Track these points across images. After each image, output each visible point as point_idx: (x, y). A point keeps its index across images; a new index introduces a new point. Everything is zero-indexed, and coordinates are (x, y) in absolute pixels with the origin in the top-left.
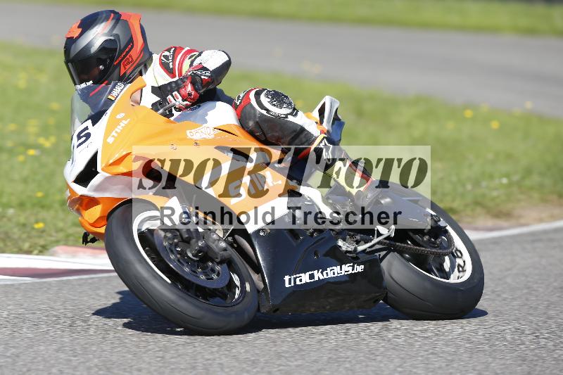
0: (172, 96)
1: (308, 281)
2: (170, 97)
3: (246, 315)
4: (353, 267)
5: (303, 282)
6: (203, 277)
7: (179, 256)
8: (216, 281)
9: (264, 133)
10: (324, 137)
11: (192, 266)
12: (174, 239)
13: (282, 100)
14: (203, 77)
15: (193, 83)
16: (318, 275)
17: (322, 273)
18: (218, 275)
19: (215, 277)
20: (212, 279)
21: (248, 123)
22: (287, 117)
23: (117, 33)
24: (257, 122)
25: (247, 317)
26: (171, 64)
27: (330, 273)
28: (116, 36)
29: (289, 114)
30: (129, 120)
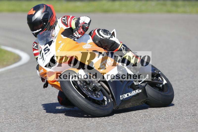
0: (75, 33)
1: (127, 97)
3: (110, 110)
4: (139, 90)
5: (126, 97)
7: (86, 89)
8: (99, 98)
9: (101, 45)
10: (122, 44)
11: (91, 93)
12: (84, 83)
13: (107, 32)
14: (86, 26)
15: (83, 29)
16: (130, 94)
17: (131, 93)
18: (100, 96)
20: (98, 97)
21: (96, 42)
22: (110, 38)
24: (99, 41)
25: (110, 111)
26: (66, 22)
27: (133, 93)
28: (48, 12)
29: (110, 37)
30: (64, 43)
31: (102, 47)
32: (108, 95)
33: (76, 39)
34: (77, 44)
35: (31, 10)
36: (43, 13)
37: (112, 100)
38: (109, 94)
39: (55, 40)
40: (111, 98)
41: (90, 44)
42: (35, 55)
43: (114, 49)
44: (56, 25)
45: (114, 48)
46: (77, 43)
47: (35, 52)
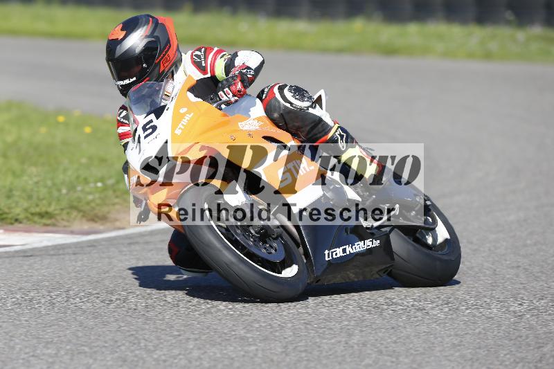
0: (224, 92)
1: (342, 254)
2: (221, 93)
4: (372, 241)
5: (338, 256)
6: (264, 251)
9: (286, 125)
10: (338, 127)
13: (303, 94)
14: (249, 76)
15: (242, 81)
16: (349, 250)
17: (352, 247)
18: (276, 250)
19: (273, 251)
20: (270, 253)
21: (273, 115)
22: (308, 109)
23: (158, 35)
24: (282, 114)
25: (301, 287)
26: (203, 62)
27: (357, 247)
28: (157, 37)
29: (310, 107)
30: (192, 114)
31: (288, 131)
32: (296, 248)
33: (223, 106)
34: (226, 119)
35: (117, 28)
36: (143, 39)
37: (305, 261)
38: (298, 247)
39: (171, 105)
40: (303, 257)
41: (259, 119)
42: (122, 136)
43: (315, 137)
44: (177, 68)
45: (316, 134)
46: (225, 115)
47: (122, 130)
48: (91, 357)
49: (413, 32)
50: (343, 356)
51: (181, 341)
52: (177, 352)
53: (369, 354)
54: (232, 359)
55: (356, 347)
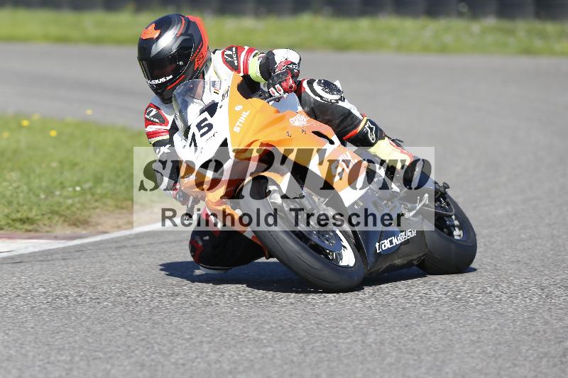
0: (275, 88)
1: (390, 246)
2: (272, 90)
4: (411, 231)
5: (387, 247)
9: (315, 117)
10: (367, 120)
13: (332, 88)
16: (395, 240)
17: (397, 239)
22: (338, 103)
24: (312, 108)
28: (191, 35)
29: (339, 100)
30: (249, 111)
35: (150, 28)
36: (178, 37)
39: (223, 103)
42: (151, 135)
43: (345, 130)
45: (346, 127)
47: (152, 128)
48: (108, 363)
49: (364, 27)
50: (363, 355)
51: (194, 344)
52: (195, 356)
53: (389, 352)
54: (252, 361)
55: (373, 345)
